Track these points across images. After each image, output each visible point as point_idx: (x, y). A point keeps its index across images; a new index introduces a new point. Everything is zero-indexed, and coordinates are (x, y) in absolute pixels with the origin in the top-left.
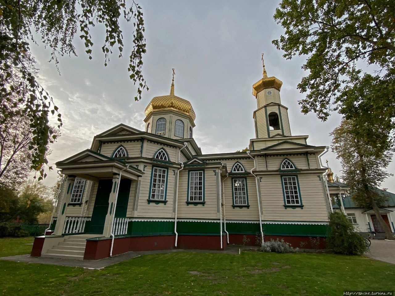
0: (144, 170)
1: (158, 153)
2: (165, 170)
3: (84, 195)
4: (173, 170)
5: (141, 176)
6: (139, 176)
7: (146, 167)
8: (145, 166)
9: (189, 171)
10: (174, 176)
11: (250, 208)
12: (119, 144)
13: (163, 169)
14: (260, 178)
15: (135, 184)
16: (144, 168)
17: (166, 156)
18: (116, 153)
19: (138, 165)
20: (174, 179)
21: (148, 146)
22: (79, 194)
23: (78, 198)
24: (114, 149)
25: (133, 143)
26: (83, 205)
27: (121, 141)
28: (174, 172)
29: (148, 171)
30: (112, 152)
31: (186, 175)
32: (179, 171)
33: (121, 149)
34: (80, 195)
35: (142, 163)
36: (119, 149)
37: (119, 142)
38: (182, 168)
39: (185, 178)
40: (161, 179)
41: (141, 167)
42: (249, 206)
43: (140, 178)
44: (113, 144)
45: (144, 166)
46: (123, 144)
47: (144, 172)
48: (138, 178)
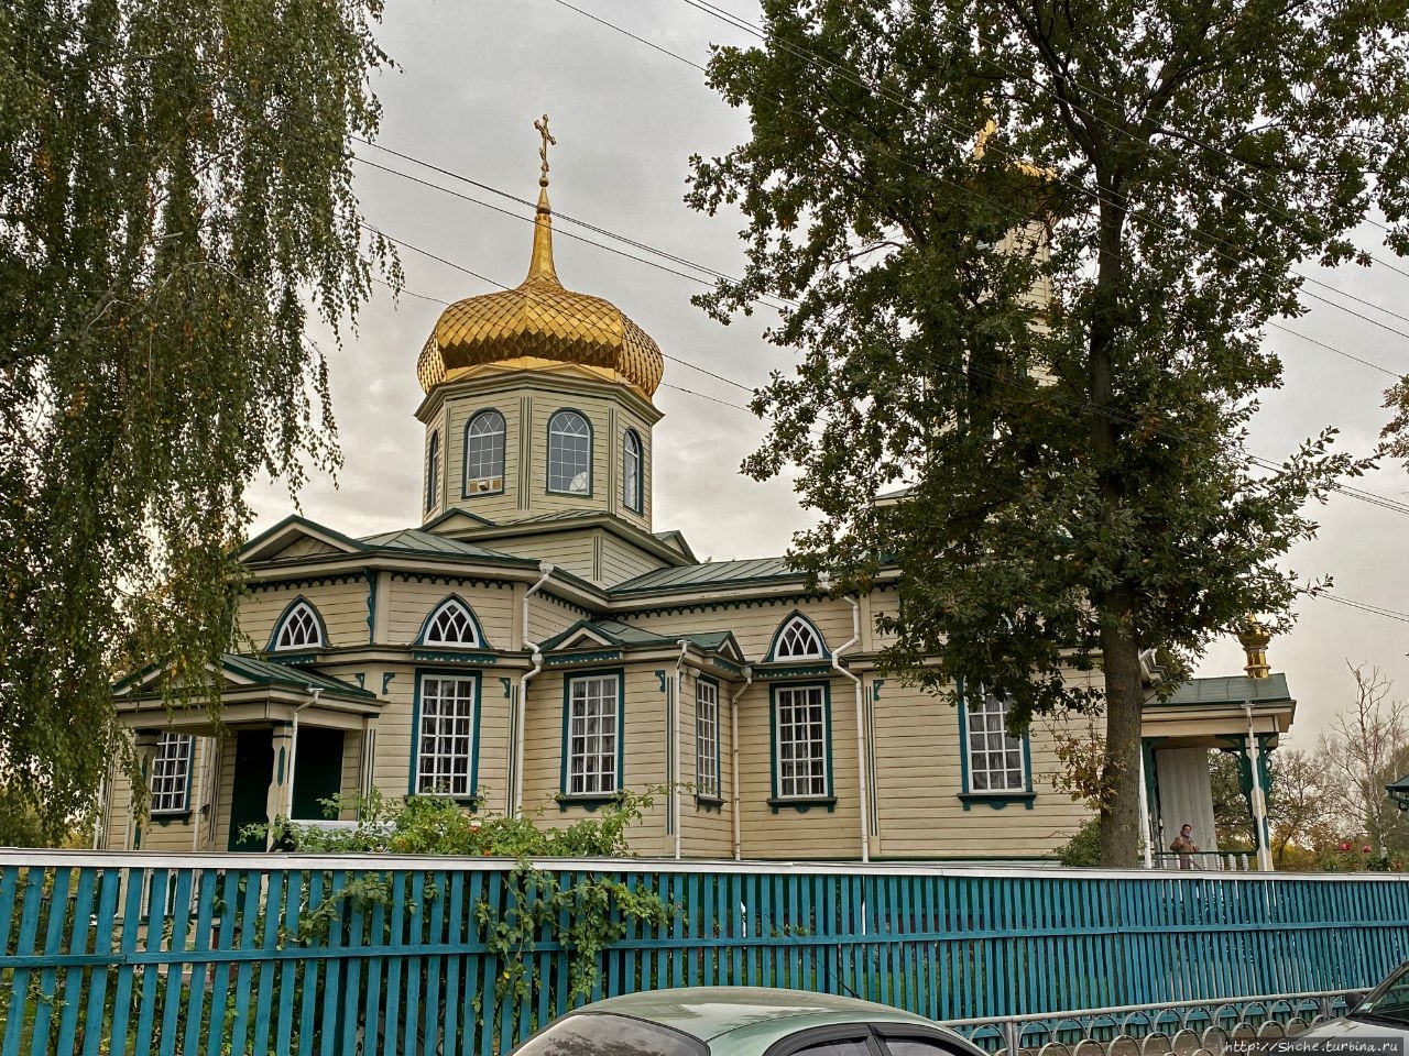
0: (385, 692)
1: (435, 618)
2: (468, 684)
3: (194, 782)
4: (502, 680)
5: (375, 715)
6: (367, 716)
7: (393, 680)
8: (389, 676)
9: (567, 678)
10: (508, 702)
11: (839, 811)
12: (294, 593)
13: (457, 679)
14: (875, 682)
15: (356, 743)
16: (385, 682)
17: (468, 626)
18: (287, 630)
19: (363, 675)
20: (507, 713)
21: (395, 596)
22: (175, 776)
23: (173, 793)
24: (277, 615)
25: (340, 587)
26: (197, 818)
27: (297, 581)
28: (508, 687)
29: (401, 693)
30: (271, 625)
31: (553, 694)
32: (523, 683)
33: (302, 612)
34: (180, 782)
35: (376, 665)
36: (294, 612)
37: (293, 586)
38: (538, 669)
39: (553, 706)
40: (455, 717)
41: (374, 682)
42: (834, 803)
43: (372, 724)
44: (271, 593)
45: (385, 674)
46: (305, 591)
47: (386, 698)
48: (365, 724)
